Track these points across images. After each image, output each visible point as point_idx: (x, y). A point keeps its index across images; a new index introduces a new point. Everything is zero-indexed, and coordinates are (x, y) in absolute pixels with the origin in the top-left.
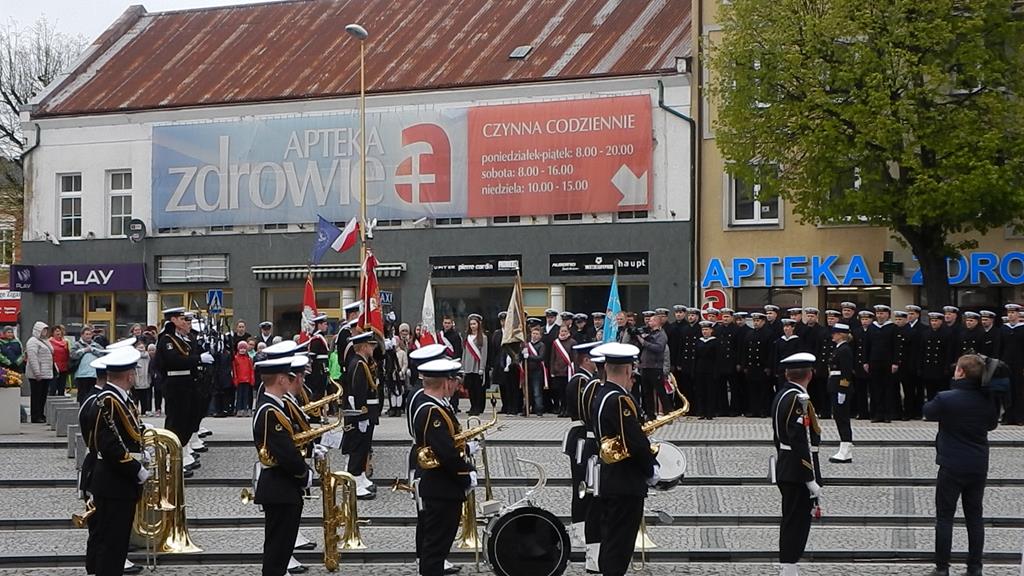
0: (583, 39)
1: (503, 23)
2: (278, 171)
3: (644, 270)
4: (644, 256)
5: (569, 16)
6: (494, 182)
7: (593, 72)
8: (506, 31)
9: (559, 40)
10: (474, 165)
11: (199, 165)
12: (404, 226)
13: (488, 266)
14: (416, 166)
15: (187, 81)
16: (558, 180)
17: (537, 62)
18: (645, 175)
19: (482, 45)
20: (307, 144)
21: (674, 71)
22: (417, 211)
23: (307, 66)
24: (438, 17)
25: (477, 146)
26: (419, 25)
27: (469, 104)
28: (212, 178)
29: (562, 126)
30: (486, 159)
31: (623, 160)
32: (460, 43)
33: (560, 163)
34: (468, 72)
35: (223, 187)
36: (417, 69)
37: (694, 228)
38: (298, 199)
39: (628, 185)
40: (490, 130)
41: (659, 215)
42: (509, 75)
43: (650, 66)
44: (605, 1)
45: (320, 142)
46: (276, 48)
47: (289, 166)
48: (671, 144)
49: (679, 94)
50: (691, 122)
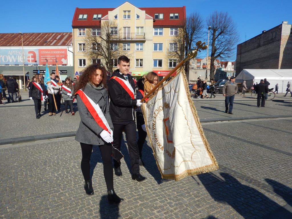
0: (55, 41)
1: (42, 38)
2: (7, 57)
3: (66, 73)
4: (66, 71)
5: (53, 38)
6: (43, 60)
7: (58, 45)
8: (43, 39)
9: (51, 41)
10: (40, 57)
12: (29, 65)
13: (43, 72)
14: (30, 57)
16: (53, 60)
17: (49, 43)
18: (66, 60)
19: (39, 41)
20: (12, 53)
21: (70, 45)
22: (31, 64)
23: (11, 42)
25: (40, 55)
26: (29, 38)
27: (38, 48)
29: (53, 52)
30: (42, 56)
31: (63, 58)
32: (36, 40)
33: (53, 57)
34: (38, 44)
36: (29, 43)
37: (73, 68)
38: (11, 61)
39: (64, 61)
40: (42, 52)
41: (68, 65)
42: (45, 45)
43: (66, 45)
44: (58, 36)
45: (14, 53)
46: (6, 39)
47: (9, 56)
48: (70, 56)
49: (71, 49)
50: (73, 53)
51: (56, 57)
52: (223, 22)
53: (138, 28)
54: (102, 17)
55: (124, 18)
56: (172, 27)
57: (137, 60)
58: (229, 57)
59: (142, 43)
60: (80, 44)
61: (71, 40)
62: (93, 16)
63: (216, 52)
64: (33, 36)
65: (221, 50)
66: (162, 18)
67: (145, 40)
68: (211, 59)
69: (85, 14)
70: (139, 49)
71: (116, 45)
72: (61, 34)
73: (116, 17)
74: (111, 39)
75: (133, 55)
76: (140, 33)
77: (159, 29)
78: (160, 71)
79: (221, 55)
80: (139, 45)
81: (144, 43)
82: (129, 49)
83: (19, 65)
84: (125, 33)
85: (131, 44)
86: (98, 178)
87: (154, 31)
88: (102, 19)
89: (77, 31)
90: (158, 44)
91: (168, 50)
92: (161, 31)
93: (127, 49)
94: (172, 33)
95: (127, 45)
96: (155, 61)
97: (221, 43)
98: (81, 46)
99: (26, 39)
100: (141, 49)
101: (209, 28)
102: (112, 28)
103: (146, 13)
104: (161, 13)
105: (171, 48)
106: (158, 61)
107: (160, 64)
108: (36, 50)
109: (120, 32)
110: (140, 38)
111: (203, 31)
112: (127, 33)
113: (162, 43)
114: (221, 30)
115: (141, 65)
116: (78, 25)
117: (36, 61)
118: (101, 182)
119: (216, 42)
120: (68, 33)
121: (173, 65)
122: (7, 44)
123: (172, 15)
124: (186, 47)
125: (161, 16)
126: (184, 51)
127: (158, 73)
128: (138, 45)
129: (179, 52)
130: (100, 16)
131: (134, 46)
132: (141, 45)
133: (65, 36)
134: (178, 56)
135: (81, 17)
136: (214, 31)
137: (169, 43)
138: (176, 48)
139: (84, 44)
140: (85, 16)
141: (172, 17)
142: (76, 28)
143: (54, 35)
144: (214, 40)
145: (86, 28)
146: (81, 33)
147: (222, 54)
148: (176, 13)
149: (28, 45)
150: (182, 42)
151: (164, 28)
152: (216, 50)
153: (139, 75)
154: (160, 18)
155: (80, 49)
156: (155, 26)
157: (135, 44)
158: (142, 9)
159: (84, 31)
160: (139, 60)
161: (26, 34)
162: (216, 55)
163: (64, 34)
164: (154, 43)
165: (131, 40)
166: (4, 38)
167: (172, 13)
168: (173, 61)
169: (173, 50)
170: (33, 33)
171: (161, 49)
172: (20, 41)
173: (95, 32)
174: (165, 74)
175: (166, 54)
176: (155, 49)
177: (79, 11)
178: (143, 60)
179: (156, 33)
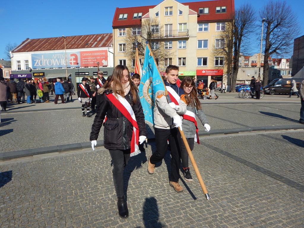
0: (96, 42)
1: (84, 40)
2: (51, 60)
3: (107, 74)
4: (107, 72)
5: (94, 39)
6: (85, 62)
7: (99, 46)
8: (84, 41)
9: (92, 43)
10: (81, 60)
11: (39, 59)
12: (71, 68)
13: (84, 74)
14: (73, 59)
15: (36, 48)
16: (94, 62)
17: (90, 45)
18: (107, 61)
19: (81, 43)
20: (56, 56)
21: (111, 46)
22: (73, 66)
23: (55, 45)
24: (74, 40)
25: (82, 57)
26: (71, 41)
27: (80, 51)
28: (41, 62)
29: (94, 54)
30: (83, 59)
31: (103, 59)
32: (78, 43)
33: (94, 59)
34: (80, 46)
35: (43, 63)
36: (72, 46)
38: (55, 64)
39: (104, 62)
40: (84, 55)
41: (109, 67)
42: (86, 47)
43: (107, 46)
44: (99, 37)
45: (58, 56)
46: (50, 43)
47: (53, 60)
48: (110, 57)
49: (111, 50)
50: (113, 54)
51: (96, 59)
52: (280, 13)
53: (180, 24)
54: (143, 15)
55: (166, 15)
56: (218, 21)
57: (180, 59)
58: (287, 52)
59: (185, 41)
60: (121, 45)
61: (111, 41)
62: (133, 15)
63: (271, 47)
64: (75, 39)
65: (277, 45)
66: (208, 12)
67: (188, 37)
68: (265, 56)
69: (126, 13)
70: (182, 47)
71: (157, 43)
72: (102, 36)
73: (157, 14)
74: (152, 38)
75: (175, 54)
76: (183, 30)
77: (203, 25)
78: (205, 70)
79: (277, 51)
80: (182, 42)
81: (188, 40)
82: (171, 48)
83: (62, 68)
84: (167, 31)
85: (173, 42)
86: (162, 205)
87: (198, 27)
88: (142, 17)
89: (117, 31)
90: (203, 41)
91: (214, 47)
92: (206, 27)
93: (168, 48)
94: (218, 28)
95: (168, 43)
96: (199, 59)
97: (277, 37)
98: (121, 47)
99: (69, 43)
100: (183, 47)
101: (263, 21)
102: (153, 26)
103: (190, 8)
104: (206, 7)
105: (218, 45)
106: (202, 59)
107: (205, 63)
108: (78, 52)
109: (162, 30)
110: (183, 35)
111: (256, 24)
112: (169, 30)
113: (208, 40)
114: (277, 22)
115: (184, 64)
116: (118, 25)
117: (78, 64)
118: (168, 211)
119: (271, 36)
120: (108, 34)
121: (219, 63)
122: (51, 49)
123: (218, 8)
124: (235, 43)
125: (206, 11)
126: (232, 48)
127: (203, 72)
128: (180, 43)
129: (227, 49)
130: (140, 14)
131: (176, 44)
132: (184, 42)
133: (105, 37)
134: (225, 53)
135: (121, 16)
136: (268, 24)
137: (216, 39)
138: (223, 44)
139: (124, 45)
140: (126, 16)
141: (218, 11)
142: (116, 28)
143: (95, 36)
144: (268, 34)
145: (127, 27)
146: (121, 33)
147: (279, 49)
148: (224, 6)
149: (70, 48)
150: (230, 38)
151: (209, 23)
152: (270, 45)
153: (181, 74)
154: (205, 13)
155: (121, 50)
156: (200, 22)
157: (177, 42)
158: (185, 4)
159: (124, 31)
160: (182, 59)
161: (69, 37)
162: (270, 51)
163: (105, 35)
164: (198, 40)
165: (173, 37)
166: (49, 43)
167: (218, 6)
168: (219, 58)
169: (220, 46)
170: (75, 36)
171: (206, 46)
172: (63, 44)
173: (136, 31)
174: (210, 73)
175: (212, 51)
176: (200, 46)
177: (119, 11)
178: (186, 58)
179: (201, 29)
